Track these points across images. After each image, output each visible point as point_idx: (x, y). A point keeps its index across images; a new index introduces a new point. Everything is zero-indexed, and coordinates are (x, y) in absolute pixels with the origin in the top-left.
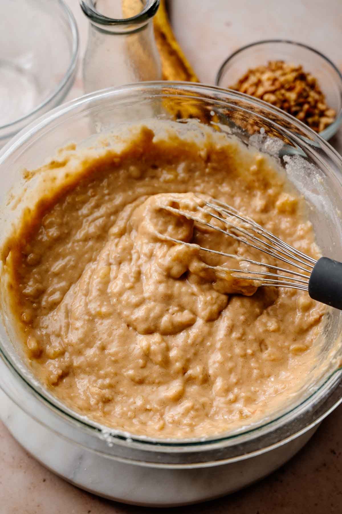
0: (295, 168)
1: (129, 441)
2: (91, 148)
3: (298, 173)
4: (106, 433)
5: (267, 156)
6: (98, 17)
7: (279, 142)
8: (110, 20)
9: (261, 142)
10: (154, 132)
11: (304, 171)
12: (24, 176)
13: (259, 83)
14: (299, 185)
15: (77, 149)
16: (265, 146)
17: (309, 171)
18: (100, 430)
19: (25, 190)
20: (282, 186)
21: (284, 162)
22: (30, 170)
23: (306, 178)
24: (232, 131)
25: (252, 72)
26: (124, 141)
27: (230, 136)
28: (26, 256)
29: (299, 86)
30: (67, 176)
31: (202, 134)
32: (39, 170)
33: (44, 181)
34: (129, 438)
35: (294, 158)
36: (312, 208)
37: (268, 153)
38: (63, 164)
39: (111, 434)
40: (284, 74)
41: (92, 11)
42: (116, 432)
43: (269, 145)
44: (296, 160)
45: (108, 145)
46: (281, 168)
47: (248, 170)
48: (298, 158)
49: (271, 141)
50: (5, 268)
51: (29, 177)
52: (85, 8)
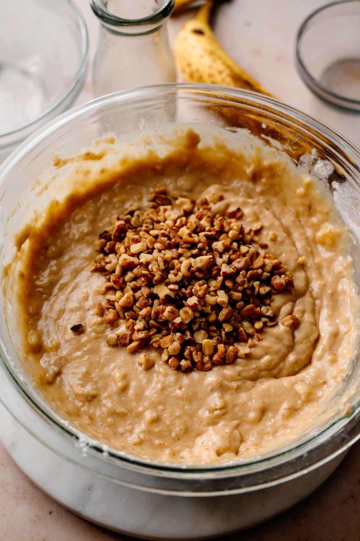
0: (343, 196)
1: (105, 454)
2: (131, 145)
3: (345, 202)
4: (83, 442)
5: (315, 180)
6: (109, 17)
7: (330, 166)
8: (122, 20)
9: (311, 164)
10: (201, 137)
11: (352, 201)
12: (54, 163)
14: (345, 214)
15: (116, 143)
16: (315, 168)
17: (357, 202)
18: (77, 438)
19: (54, 178)
20: (327, 214)
21: (333, 188)
22: (63, 158)
23: (353, 209)
24: (283, 147)
26: (169, 143)
27: (280, 152)
28: (47, 248)
30: (103, 171)
31: (252, 146)
32: (72, 160)
33: (77, 172)
34: (105, 452)
35: (343, 185)
36: (354, 242)
37: (318, 177)
38: (99, 157)
39: (88, 444)
41: (103, 11)
42: (94, 443)
43: (318, 168)
44: (345, 187)
45: (148, 144)
46: (328, 194)
47: (295, 192)
48: (347, 186)
49: (322, 164)
50: (18, 255)
51: (59, 165)
52: (95, 7)
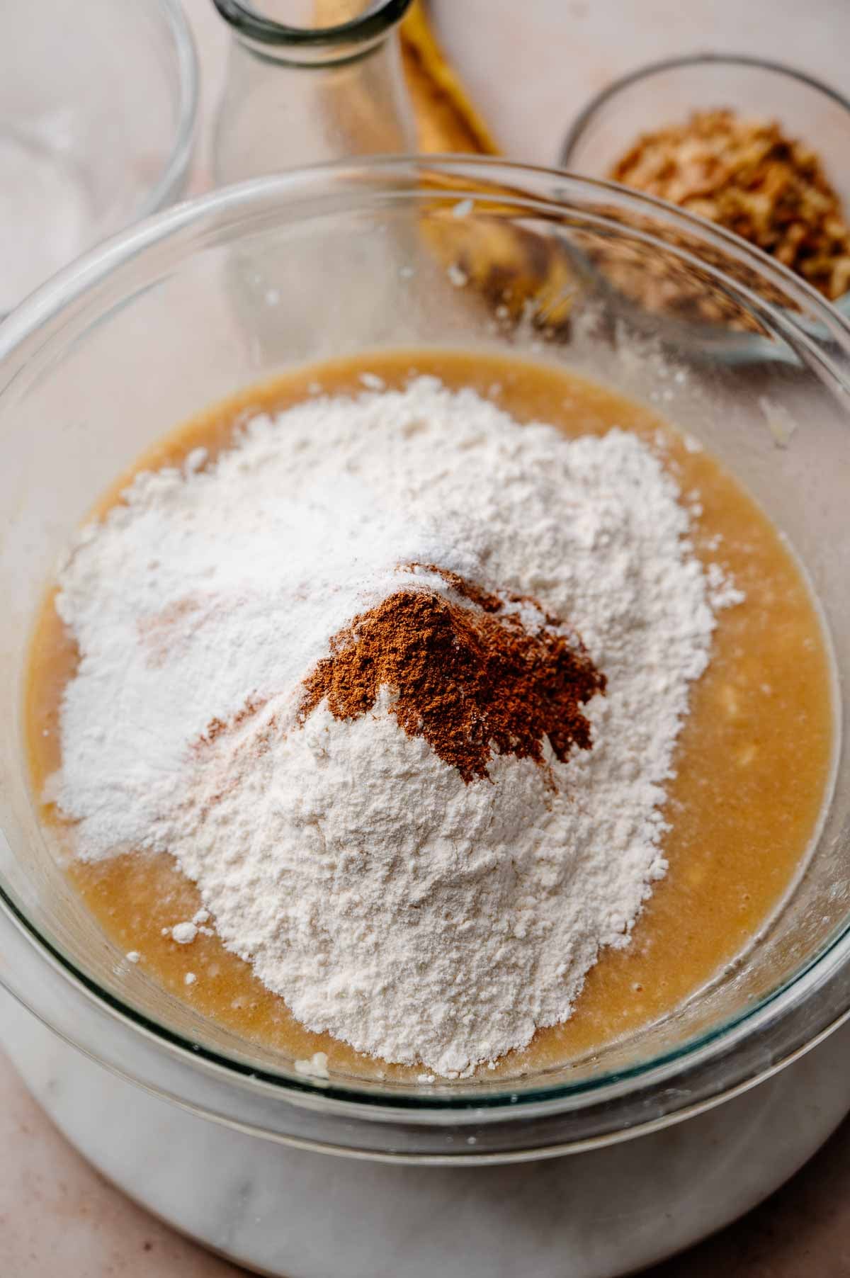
6: (258, 24)
8: (288, 32)
13: (668, 172)
25: (649, 142)
29: (777, 177)
40: (735, 147)
41: (241, 7)
